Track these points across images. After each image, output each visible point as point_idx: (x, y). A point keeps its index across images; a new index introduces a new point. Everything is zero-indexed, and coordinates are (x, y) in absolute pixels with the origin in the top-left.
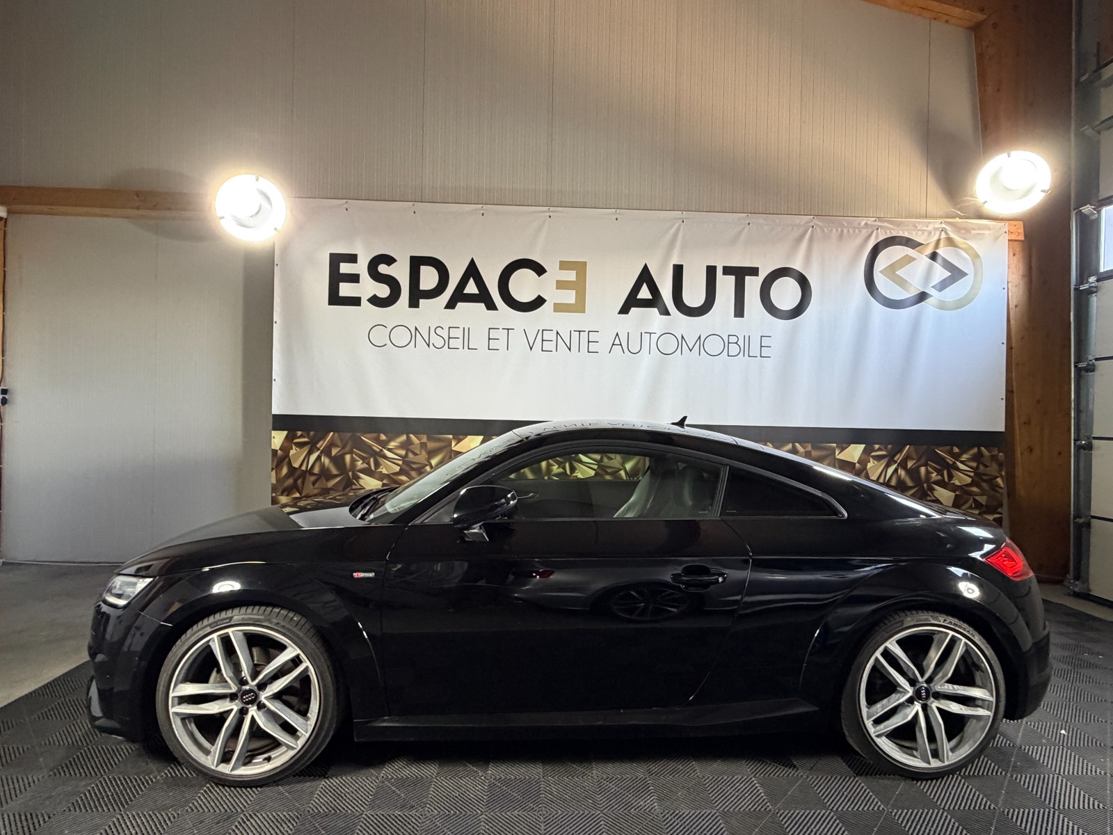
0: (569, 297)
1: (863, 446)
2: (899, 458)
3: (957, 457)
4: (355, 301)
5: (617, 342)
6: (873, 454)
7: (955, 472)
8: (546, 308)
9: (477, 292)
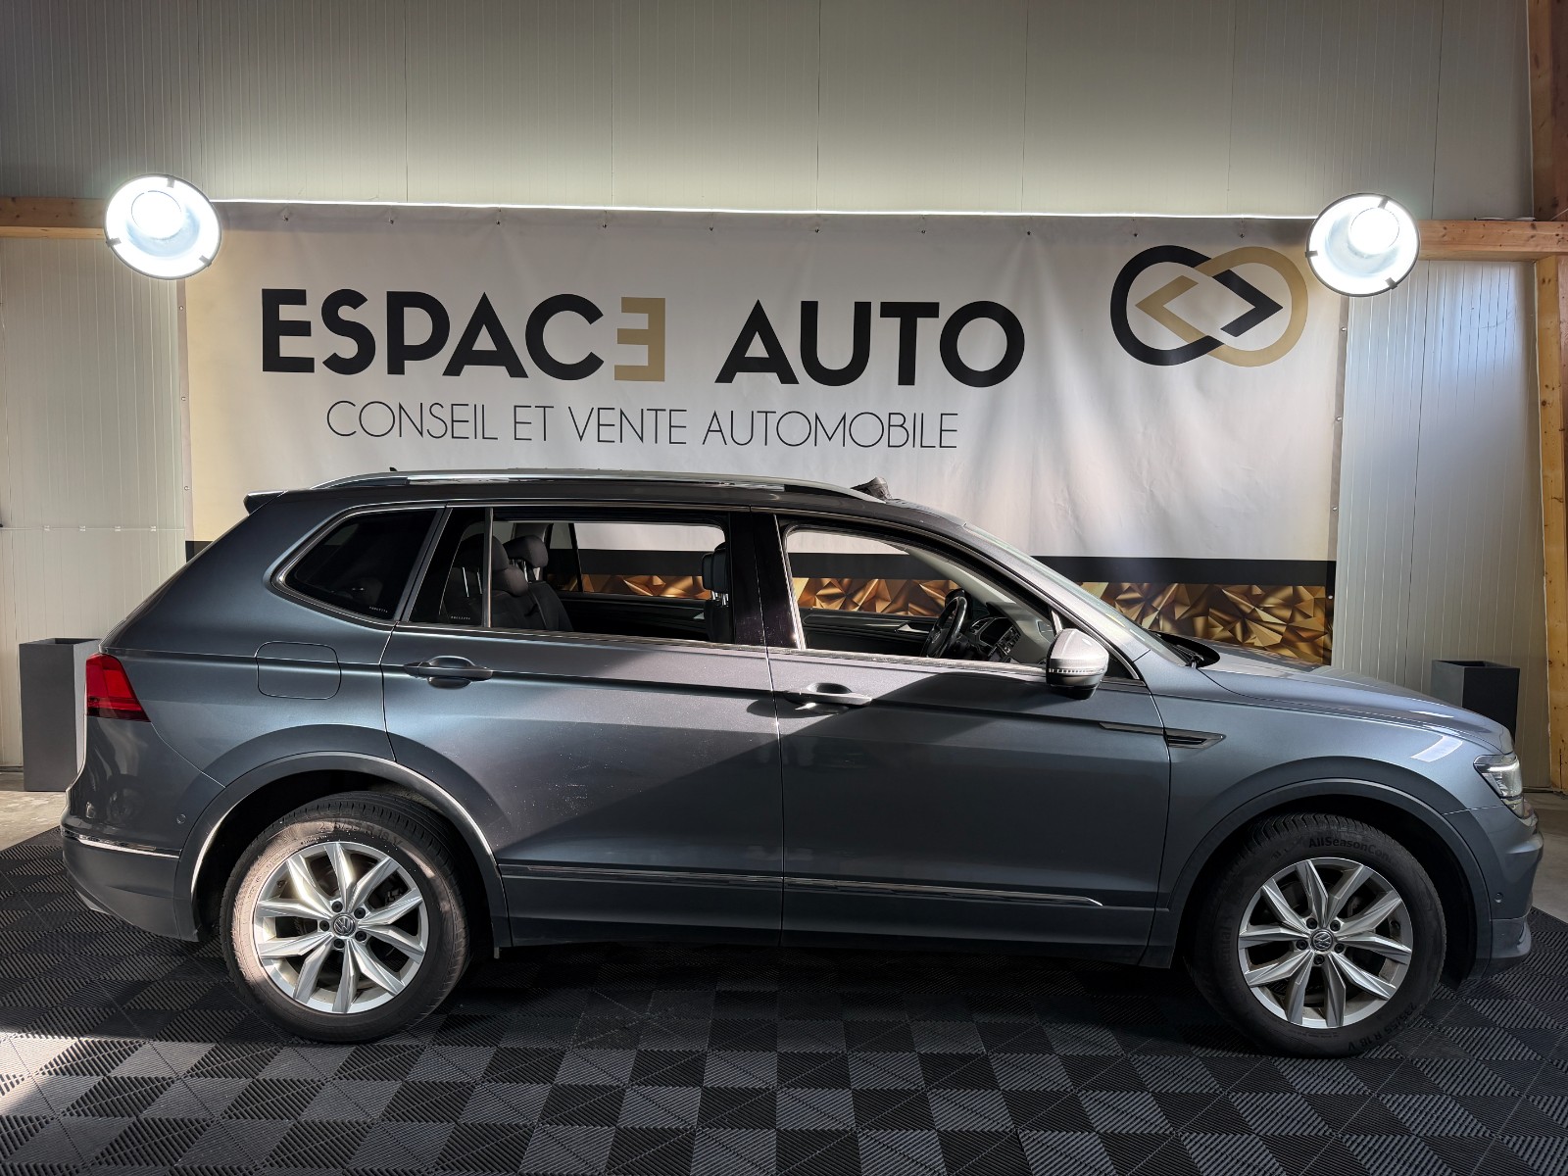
0: (639, 355)
1: (1107, 584)
2: (1160, 602)
3: (1258, 601)
4: (304, 365)
5: (715, 426)
6: (1121, 597)
7: (1253, 626)
8: (603, 373)
9: (495, 349)
